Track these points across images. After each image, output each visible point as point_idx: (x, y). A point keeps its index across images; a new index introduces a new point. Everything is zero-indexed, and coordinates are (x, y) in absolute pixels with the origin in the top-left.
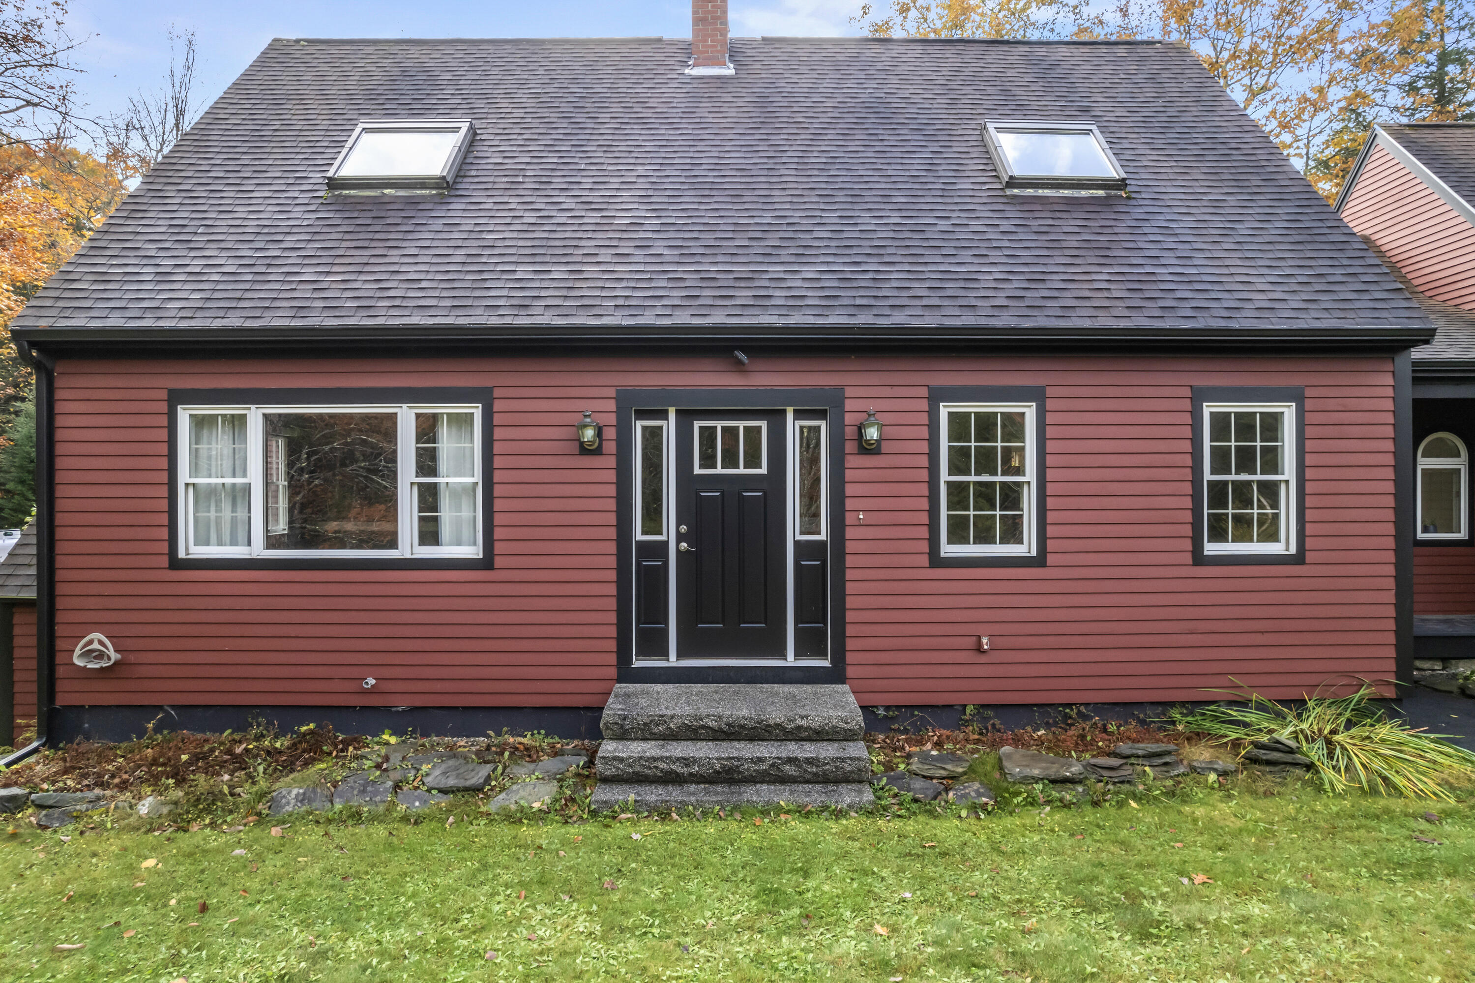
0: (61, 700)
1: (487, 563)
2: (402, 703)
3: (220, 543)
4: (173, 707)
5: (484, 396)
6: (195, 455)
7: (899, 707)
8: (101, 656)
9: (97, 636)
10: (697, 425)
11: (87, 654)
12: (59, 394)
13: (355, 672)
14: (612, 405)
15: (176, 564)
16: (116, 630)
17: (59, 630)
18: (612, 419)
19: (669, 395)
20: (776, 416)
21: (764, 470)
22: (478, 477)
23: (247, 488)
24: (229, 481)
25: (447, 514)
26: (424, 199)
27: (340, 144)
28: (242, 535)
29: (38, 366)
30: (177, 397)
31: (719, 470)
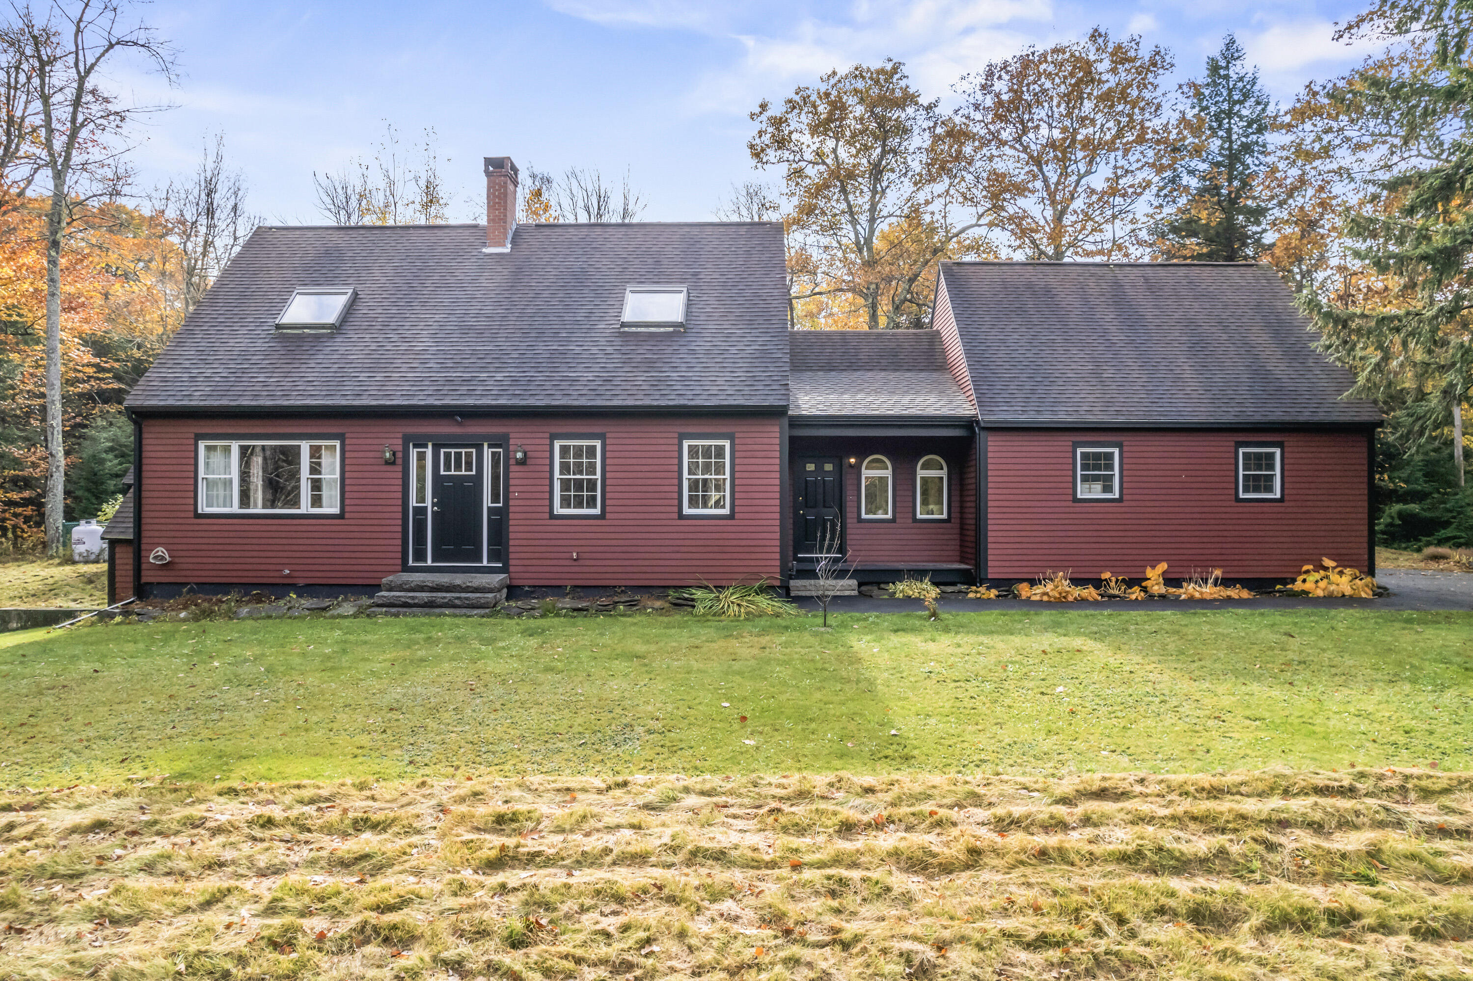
0: (144, 580)
1: (341, 516)
2: (301, 582)
3: (218, 506)
4: (196, 584)
5: (341, 437)
6: (207, 464)
7: (534, 586)
8: (163, 558)
9: (160, 548)
10: (442, 451)
11: (155, 558)
12: (145, 435)
13: (279, 567)
14: (400, 442)
15: (198, 516)
16: (171, 547)
17: (143, 547)
18: (400, 448)
19: (429, 437)
20: (479, 448)
21: (474, 473)
22: (337, 475)
23: (231, 481)
24: (223, 476)
25: (325, 493)
26: (323, 335)
27: (285, 301)
28: (228, 504)
29: (135, 422)
30: (199, 437)
31: (453, 473)
